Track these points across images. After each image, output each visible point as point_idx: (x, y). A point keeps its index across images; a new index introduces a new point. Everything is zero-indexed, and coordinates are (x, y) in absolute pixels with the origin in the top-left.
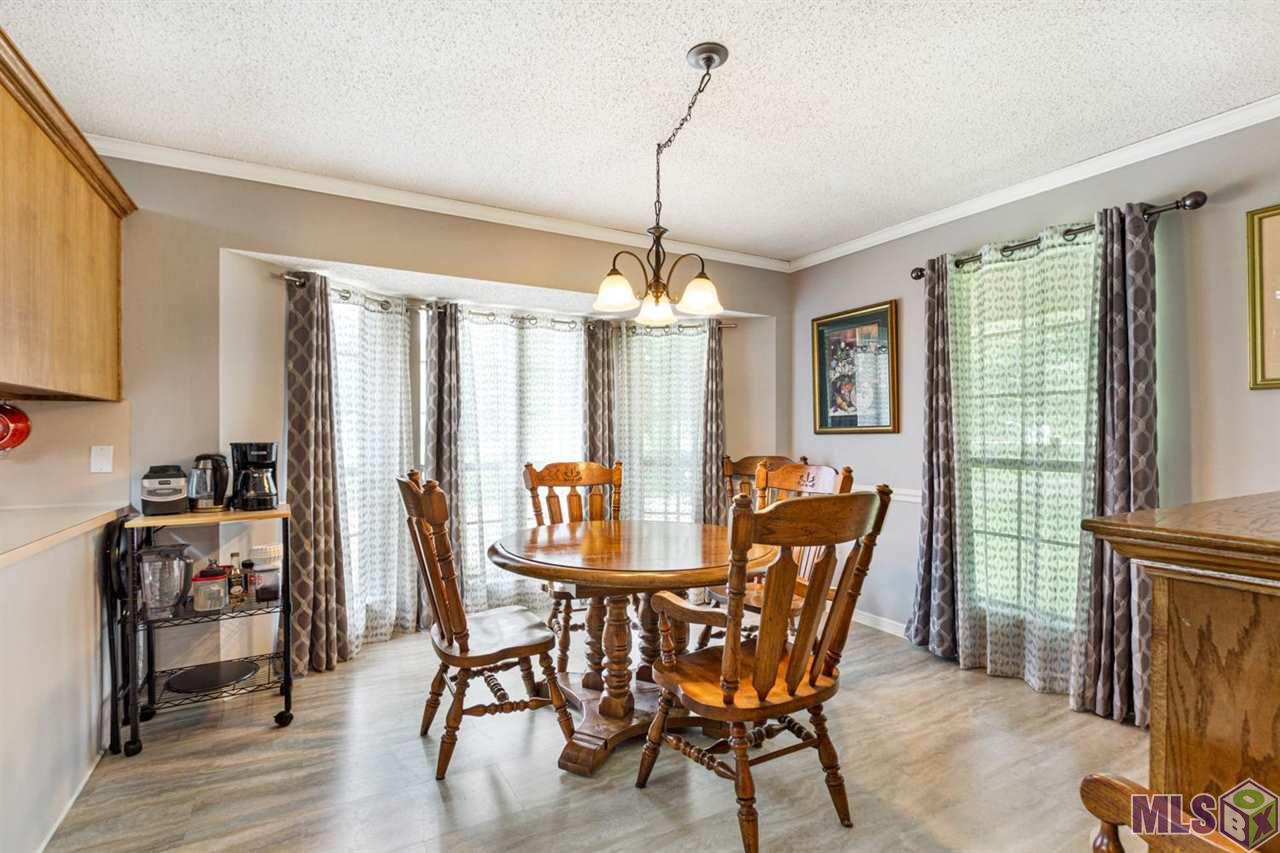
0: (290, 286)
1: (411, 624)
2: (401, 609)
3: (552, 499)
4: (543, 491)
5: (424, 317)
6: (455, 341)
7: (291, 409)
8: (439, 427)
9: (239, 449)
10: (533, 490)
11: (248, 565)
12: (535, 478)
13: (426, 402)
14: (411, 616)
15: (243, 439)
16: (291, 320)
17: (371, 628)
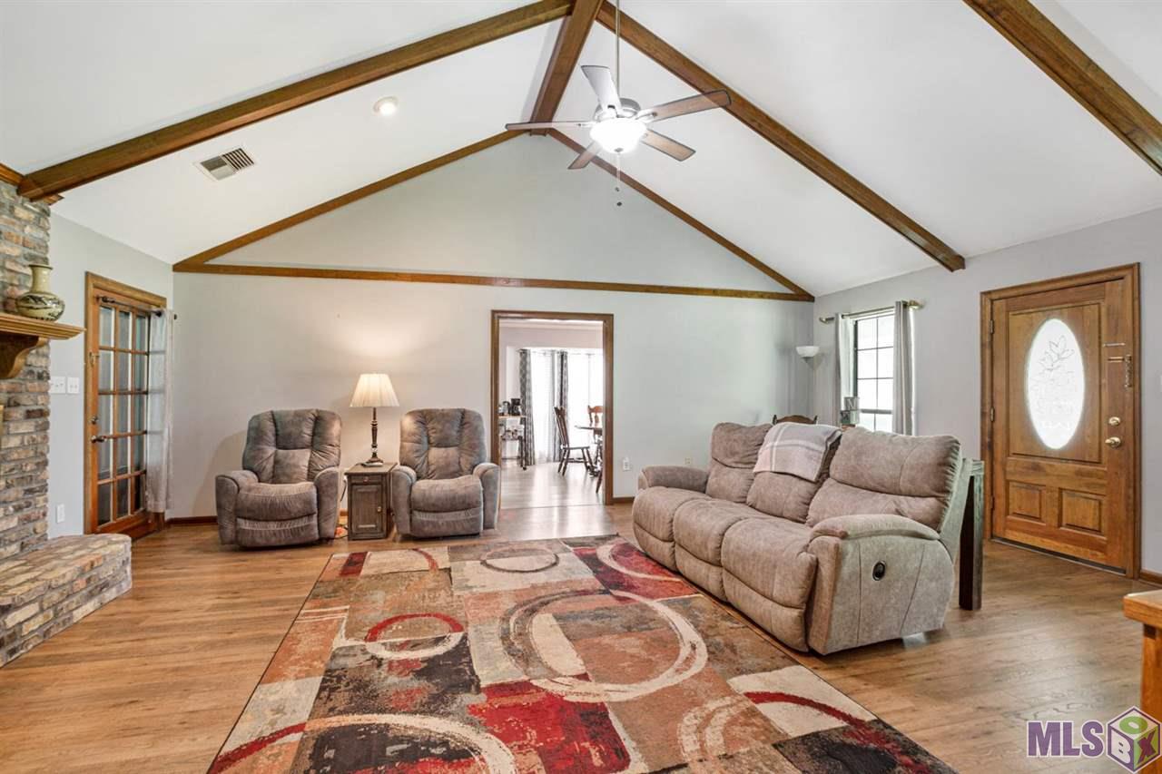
0: (521, 354)
1: (552, 459)
2: (549, 455)
3: (596, 417)
4: (593, 415)
5: (556, 355)
6: (566, 365)
7: (521, 389)
8: (561, 394)
9: (513, 400)
10: (590, 414)
11: (516, 431)
12: (591, 410)
13: (557, 377)
14: (552, 457)
15: (514, 398)
16: (521, 363)
17: (540, 458)
